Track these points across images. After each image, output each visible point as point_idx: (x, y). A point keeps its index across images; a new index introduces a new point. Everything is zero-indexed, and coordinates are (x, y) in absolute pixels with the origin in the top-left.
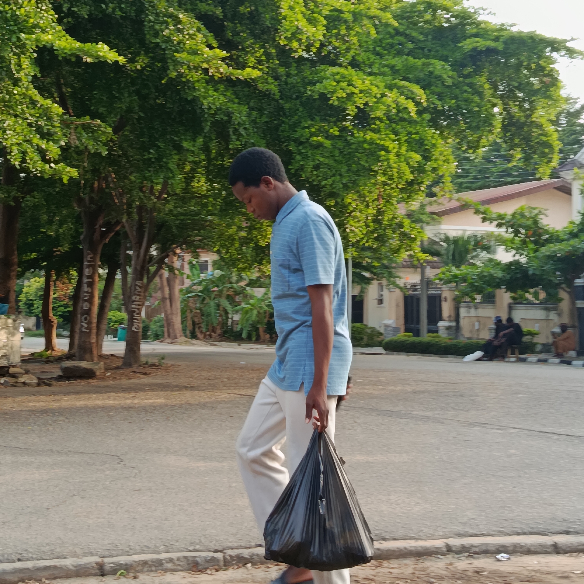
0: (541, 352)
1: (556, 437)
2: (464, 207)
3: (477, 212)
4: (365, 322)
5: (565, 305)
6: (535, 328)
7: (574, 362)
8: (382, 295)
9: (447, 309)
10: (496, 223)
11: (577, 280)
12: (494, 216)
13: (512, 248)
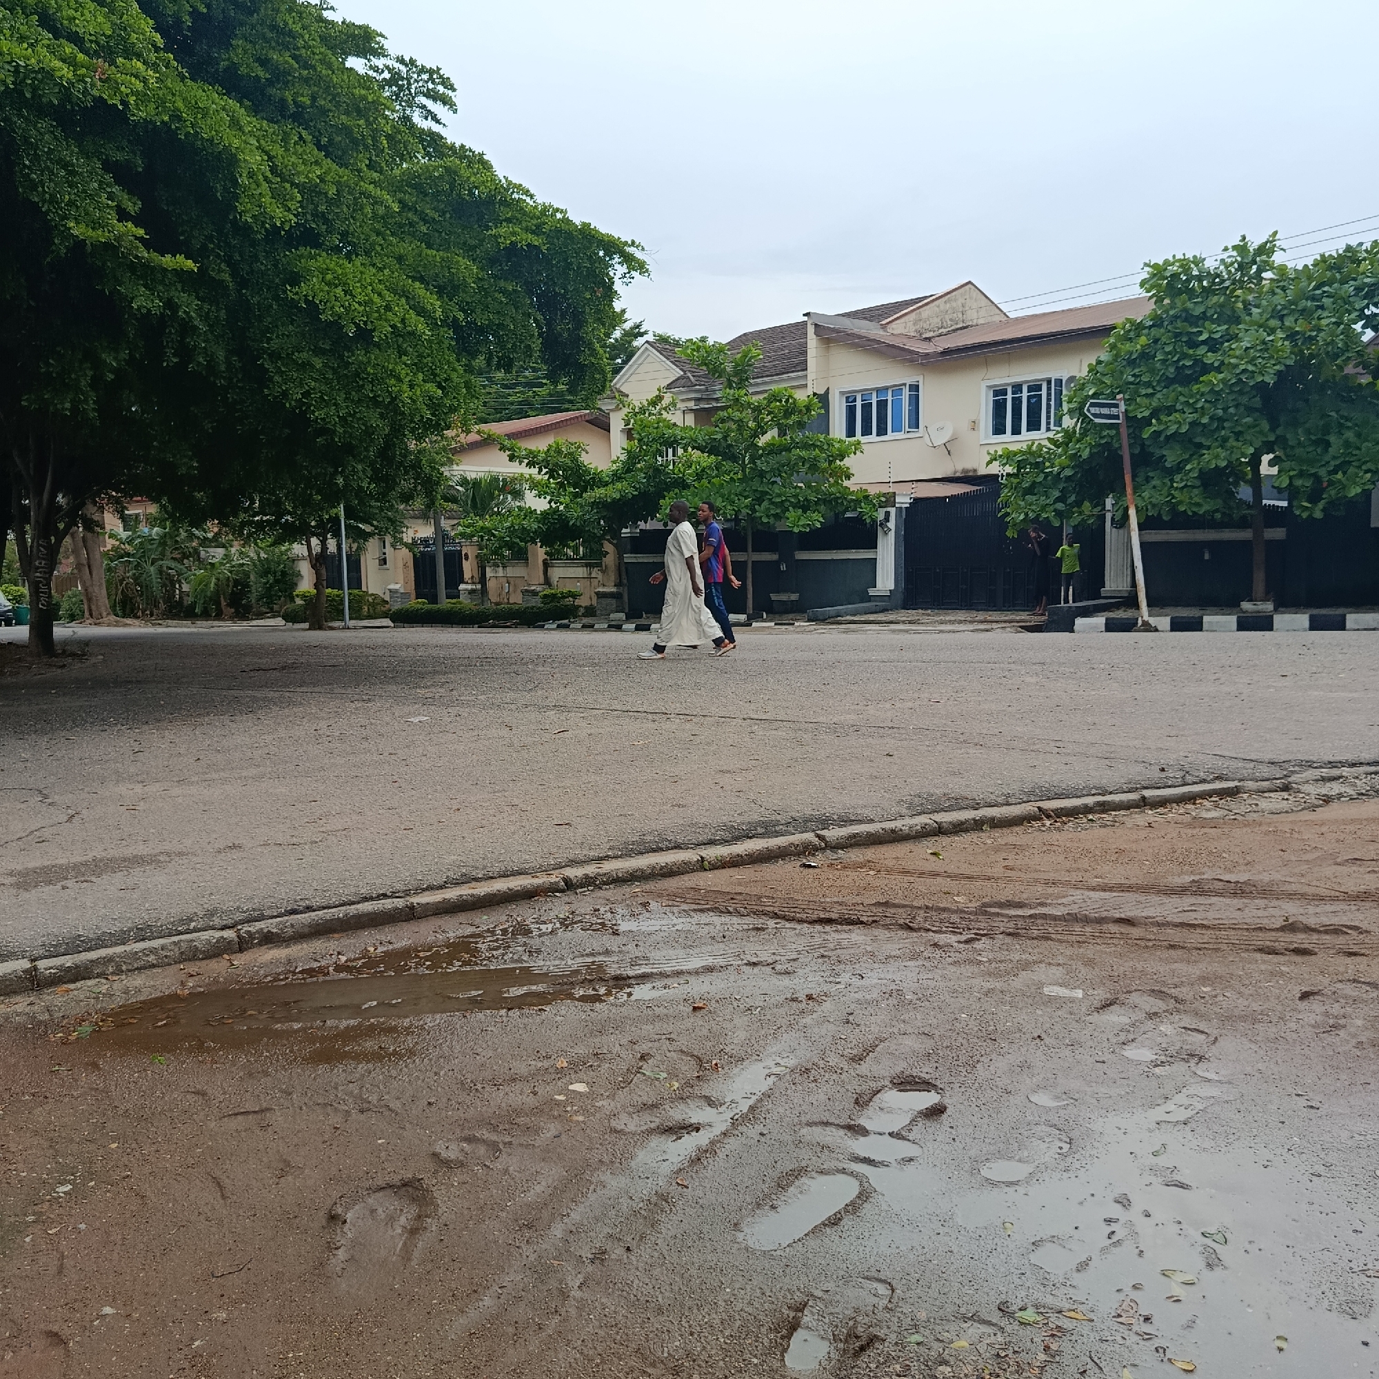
0: (584, 615)
1: (650, 716)
2: (487, 442)
3: (503, 448)
4: (364, 589)
5: (610, 560)
6: (577, 587)
7: (624, 627)
8: (384, 554)
9: (468, 568)
10: (526, 461)
11: (624, 530)
12: (524, 453)
13: (546, 493)
